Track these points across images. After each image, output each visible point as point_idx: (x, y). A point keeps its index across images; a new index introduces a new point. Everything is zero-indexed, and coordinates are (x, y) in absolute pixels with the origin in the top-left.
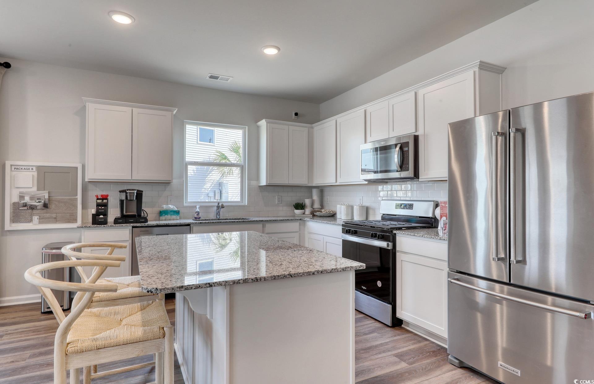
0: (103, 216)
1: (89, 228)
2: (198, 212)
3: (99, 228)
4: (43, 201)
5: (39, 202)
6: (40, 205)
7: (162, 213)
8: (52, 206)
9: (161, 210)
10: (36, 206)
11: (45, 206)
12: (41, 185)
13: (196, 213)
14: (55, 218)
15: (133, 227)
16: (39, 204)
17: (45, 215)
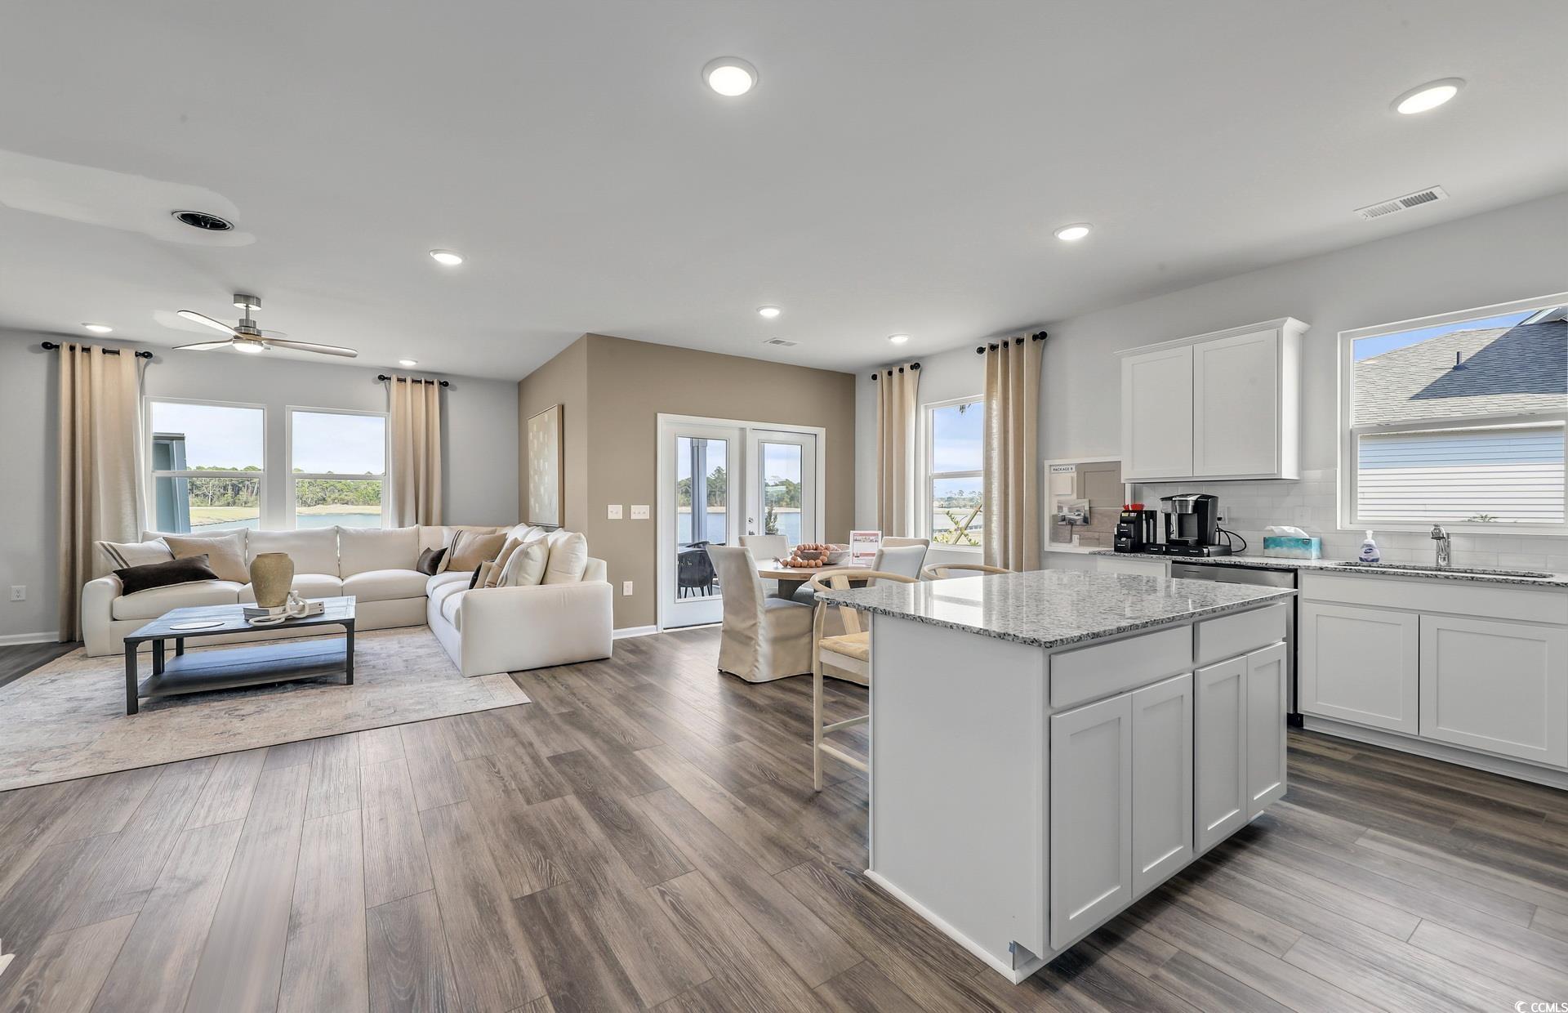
0: (1127, 538)
1: (1104, 556)
2: (1370, 545)
3: (1119, 558)
4: (1083, 514)
5: (1079, 515)
6: (1079, 519)
7: (1268, 542)
8: (1095, 522)
9: (1267, 536)
10: (1075, 521)
11: (1086, 520)
12: (1082, 493)
13: (1363, 547)
14: (1098, 539)
15: (1174, 562)
16: (1078, 517)
17: (1086, 533)
